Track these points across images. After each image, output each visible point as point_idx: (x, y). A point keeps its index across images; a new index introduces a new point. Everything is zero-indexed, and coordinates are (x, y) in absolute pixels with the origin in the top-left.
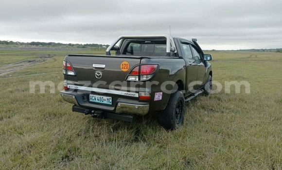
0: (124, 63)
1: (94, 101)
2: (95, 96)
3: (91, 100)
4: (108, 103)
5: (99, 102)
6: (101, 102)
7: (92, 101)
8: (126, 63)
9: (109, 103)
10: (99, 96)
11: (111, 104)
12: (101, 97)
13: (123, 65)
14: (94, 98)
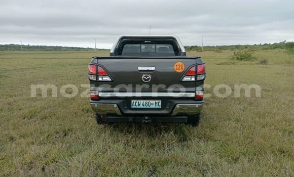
0: (178, 64)
1: (138, 107)
2: (139, 101)
3: (133, 107)
4: (156, 107)
5: (145, 107)
6: (148, 107)
7: (135, 107)
8: (181, 64)
9: (158, 107)
10: (145, 101)
11: (160, 107)
12: (148, 101)
13: (177, 66)
14: (137, 104)
